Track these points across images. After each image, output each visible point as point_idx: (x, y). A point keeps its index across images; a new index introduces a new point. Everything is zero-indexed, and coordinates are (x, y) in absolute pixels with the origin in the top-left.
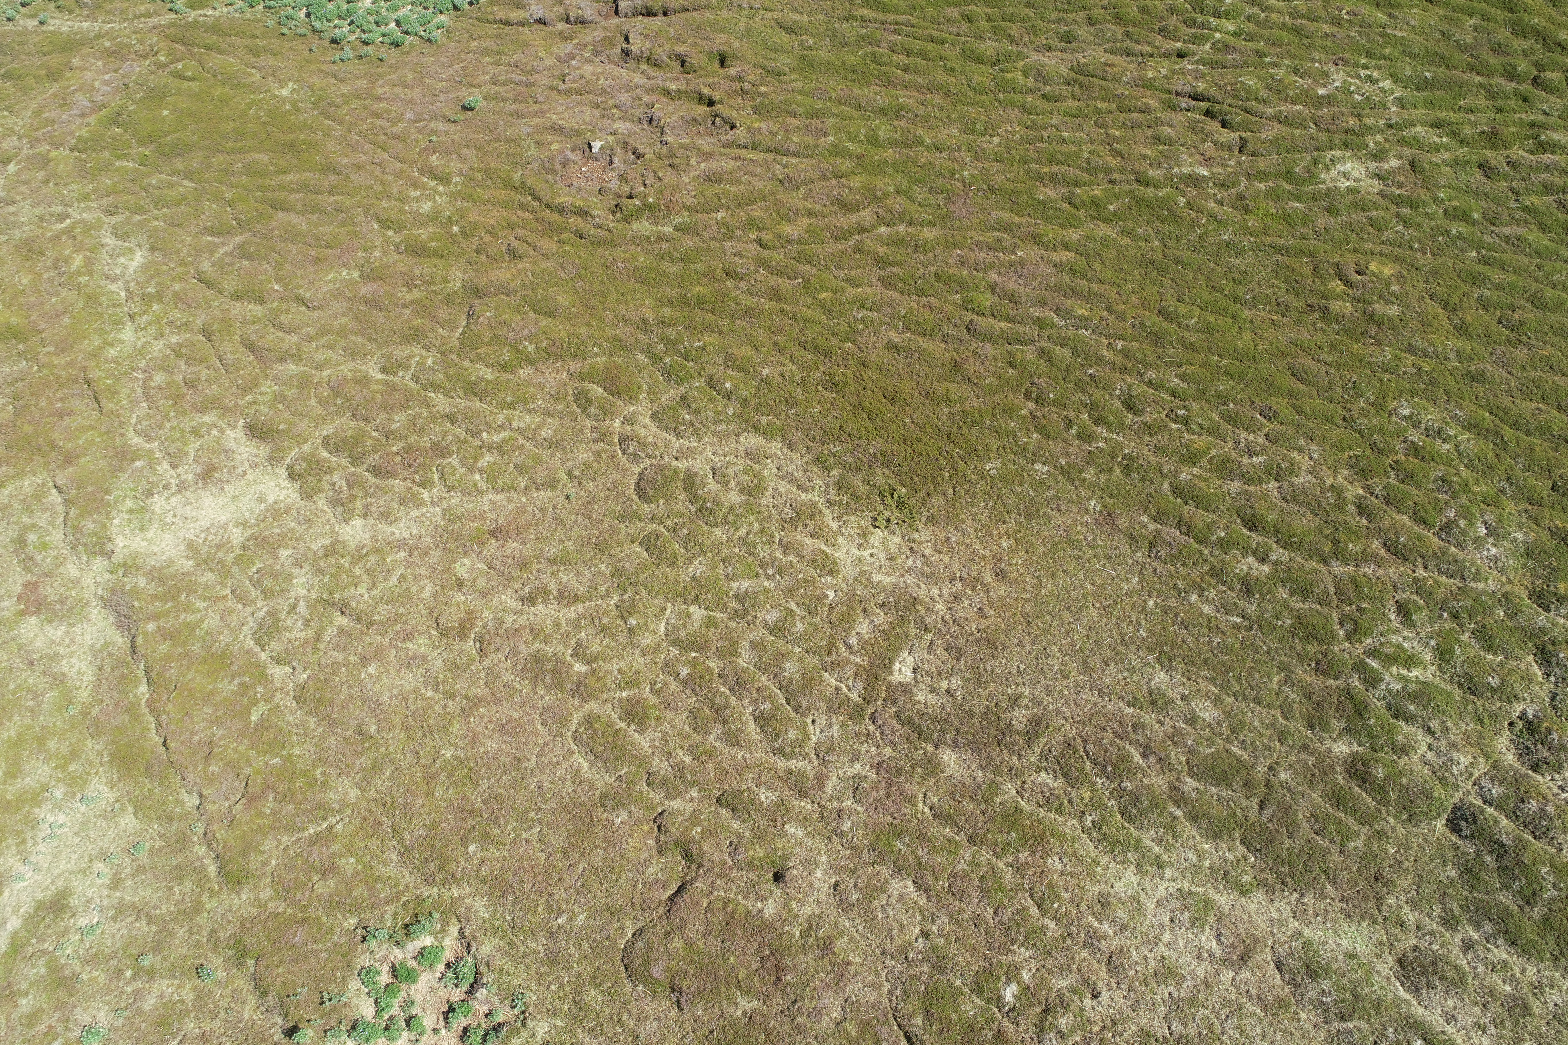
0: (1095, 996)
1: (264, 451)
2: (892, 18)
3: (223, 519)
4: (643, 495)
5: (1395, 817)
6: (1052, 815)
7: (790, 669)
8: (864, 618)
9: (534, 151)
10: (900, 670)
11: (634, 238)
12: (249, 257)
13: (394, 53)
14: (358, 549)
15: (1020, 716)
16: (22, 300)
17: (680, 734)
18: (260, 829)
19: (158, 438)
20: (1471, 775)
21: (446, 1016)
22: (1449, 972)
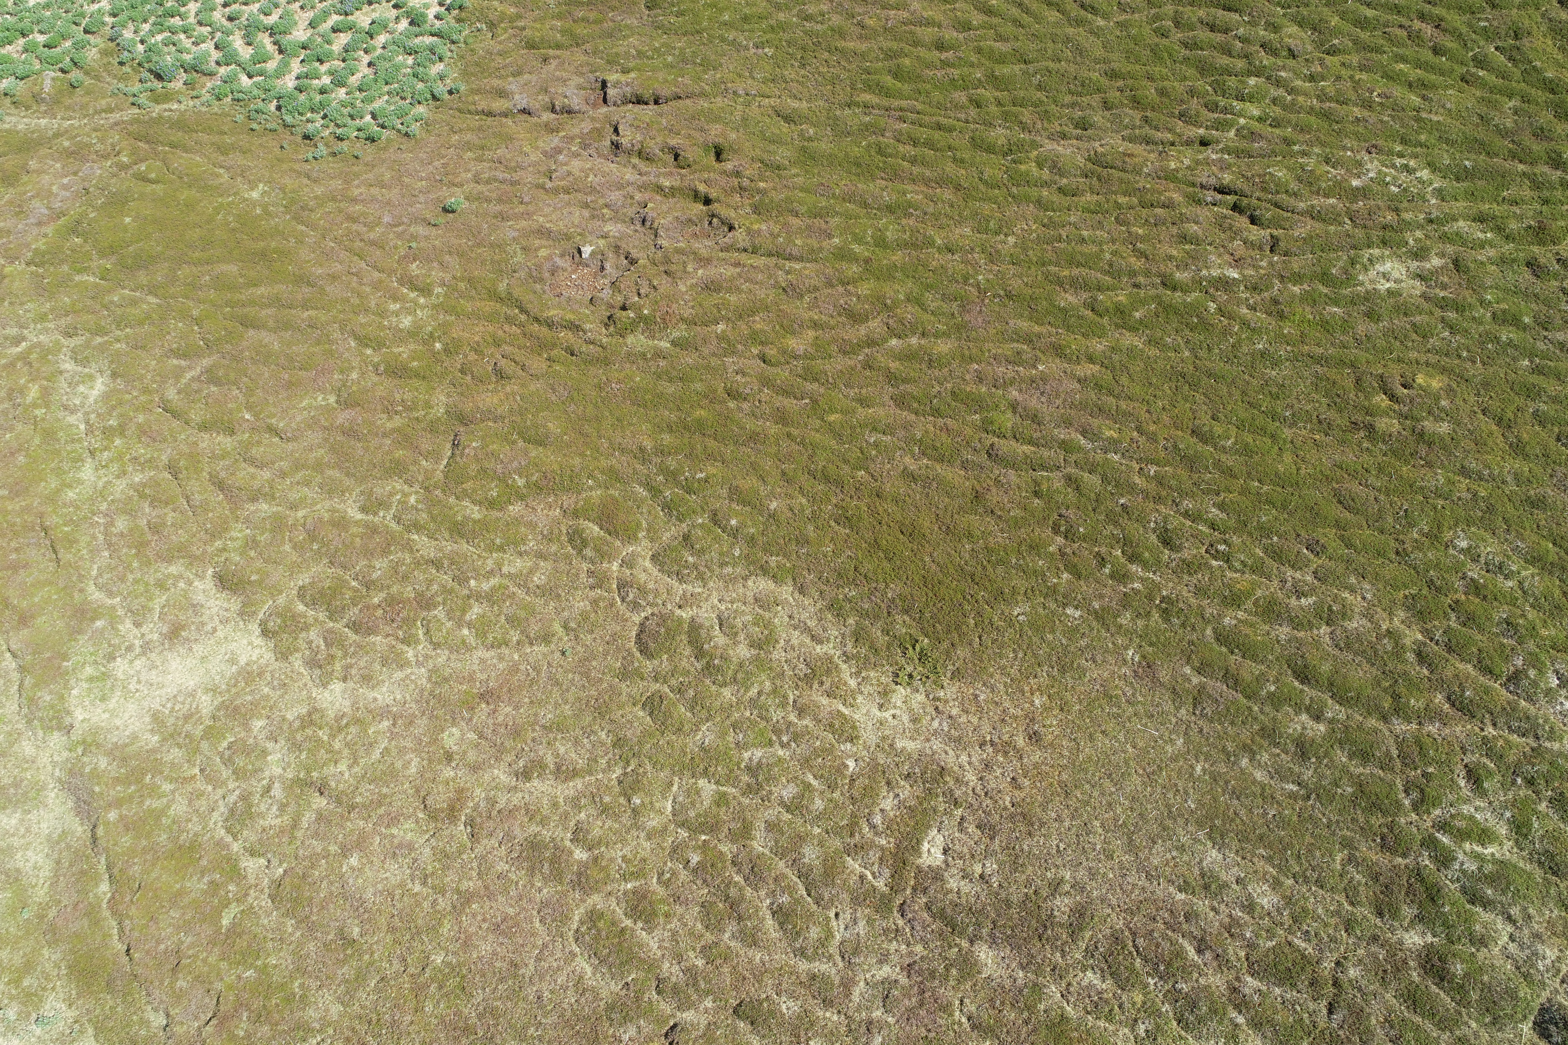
1: (235, 604)
2: (896, 103)
3: (191, 684)
4: (644, 650)
5: (1477, 1021)
6: (1101, 1023)
7: (810, 854)
8: (888, 792)
9: (520, 258)
10: (929, 850)
11: (629, 354)
12: (218, 382)
13: (370, 148)
14: (338, 718)
15: (1062, 905)
17: (691, 934)
19: (120, 593)
20: (1559, 971)
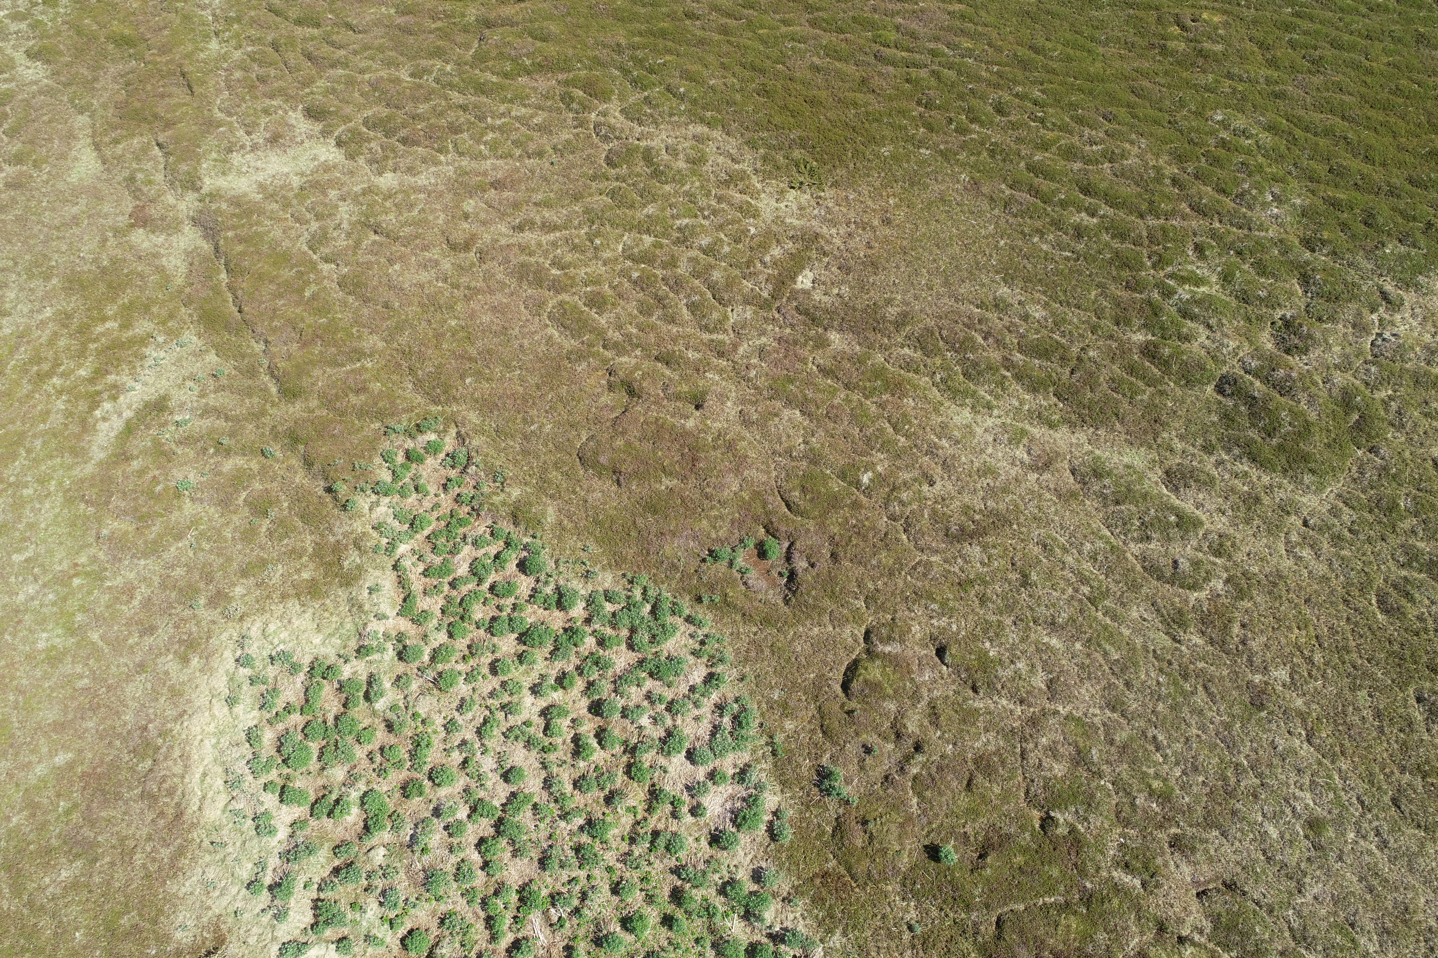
0: (931, 485)
1: (318, 127)
3: (286, 170)
4: (610, 162)
5: (1175, 382)
6: (911, 375)
7: (717, 275)
8: (777, 245)
10: (802, 281)
14: (389, 190)
16: (132, 18)
17: (630, 315)
18: (311, 361)
19: (236, 114)
20: (1237, 354)
21: (445, 487)
22: (1203, 477)
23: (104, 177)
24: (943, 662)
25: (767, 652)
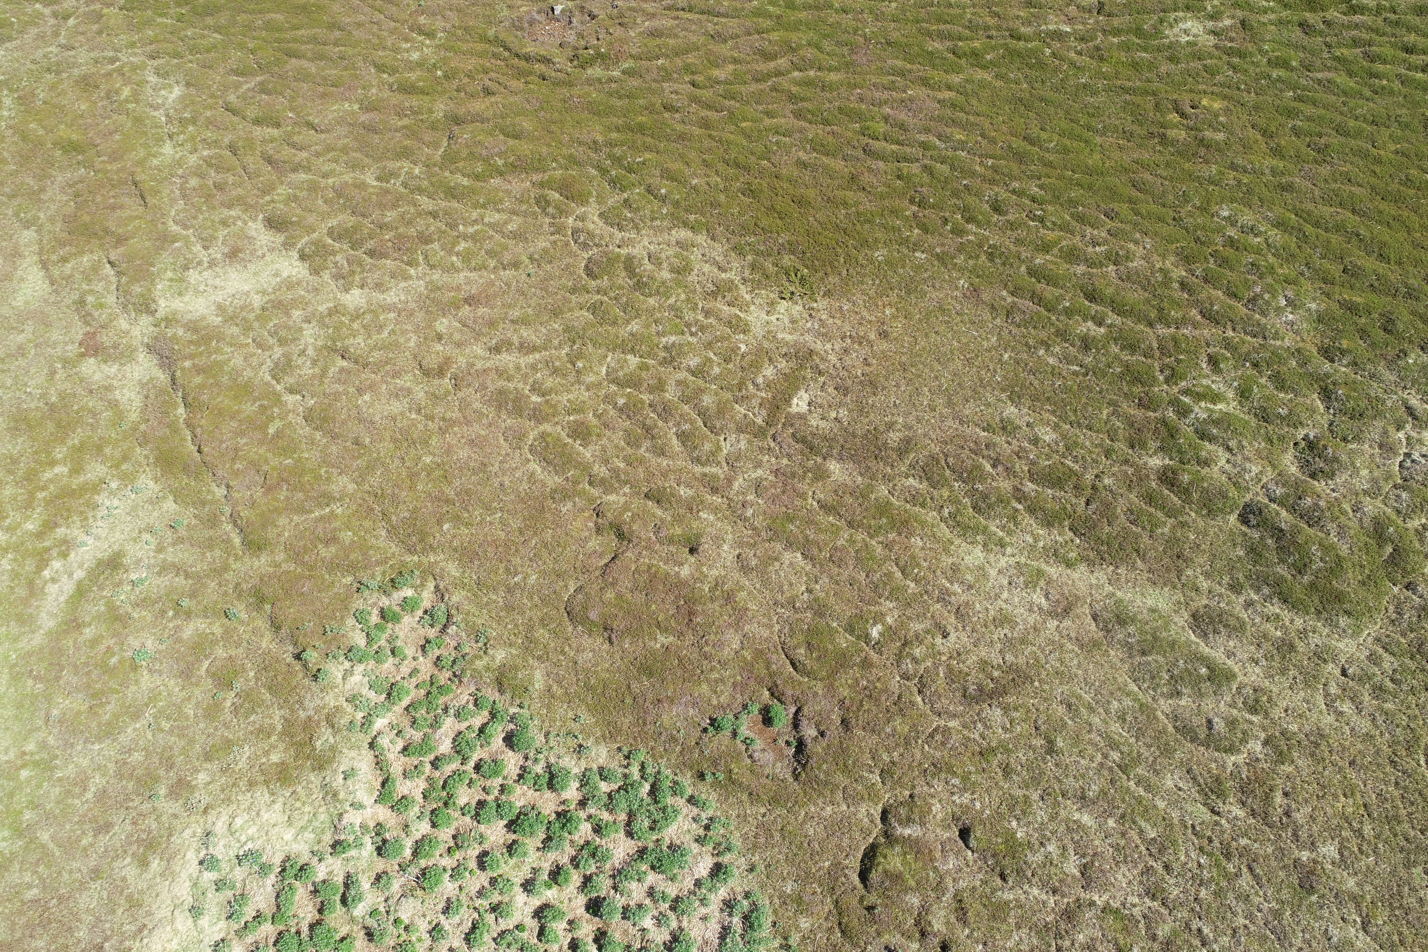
0: (945, 637)
1: (280, 238)
3: (246, 288)
4: (589, 273)
5: (1196, 512)
6: (917, 509)
7: (707, 400)
8: (769, 365)
9: (506, 12)
10: (797, 403)
11: (588, 79)
12: (268, 93)
14: (357, 309)
15: (894, 437)
16: (81, 122)
17: (616, 447)
18: (276, 509)
19: (193, 226)
20: (1260, 480)
21: (423, 648)
22: (1232, 622)
23: (52, 299)
24: (967, 846)
25: (777, 836)
